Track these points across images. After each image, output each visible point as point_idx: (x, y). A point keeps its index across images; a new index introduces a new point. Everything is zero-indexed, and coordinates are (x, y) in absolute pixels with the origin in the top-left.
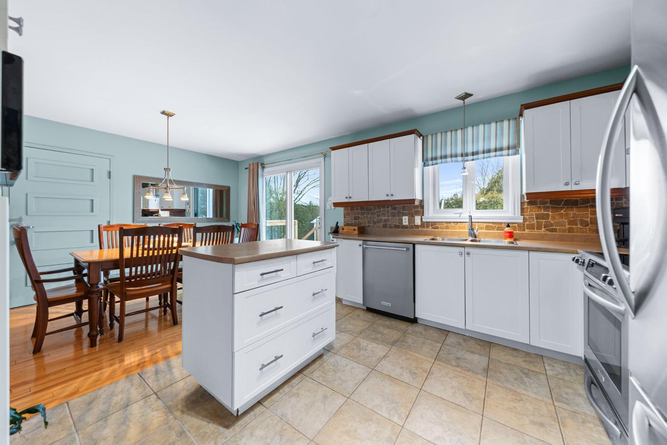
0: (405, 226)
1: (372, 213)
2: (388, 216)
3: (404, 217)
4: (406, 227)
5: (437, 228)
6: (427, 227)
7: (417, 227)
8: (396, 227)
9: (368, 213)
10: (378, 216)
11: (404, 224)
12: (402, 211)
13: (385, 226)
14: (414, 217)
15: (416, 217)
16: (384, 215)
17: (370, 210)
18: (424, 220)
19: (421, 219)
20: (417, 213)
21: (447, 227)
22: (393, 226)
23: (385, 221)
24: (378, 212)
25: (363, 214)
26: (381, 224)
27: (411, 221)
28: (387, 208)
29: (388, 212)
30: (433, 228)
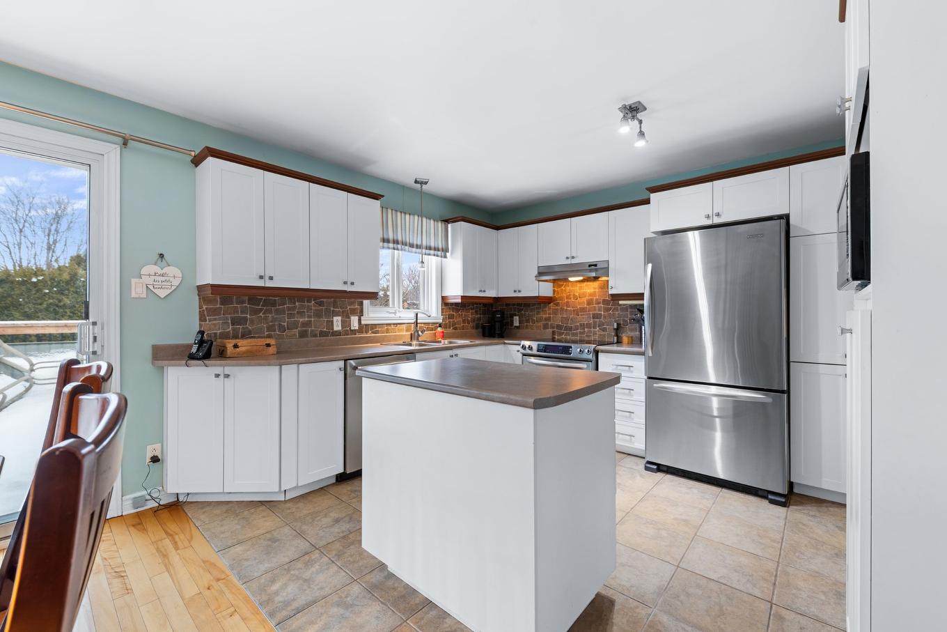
0: (336, 331)
1: (277, 312)
2: (309, 316)
3: (335, 319)
4: (338, 333)
5: (377, 332)
6: (367, 332)
7: (354, 332)
8: (322, 334)
9: (270, 312)
10: (290, 316)
11: (336, 328)
12: (332, 309)
13: (303, 335)
14: (349, 318)
15: (352, 318)
16: (301, 314)
17: (274, 304)
18: (363, 322)
19: (360, 320)
20: (353, 312)
21: (387, 331)
22: (318, 333)
23: (304, 325)
24: (289, 309)
25: (255, 312)
26: (296, 331)
27: (346, 323)
28: (307, 302)
29: (309, 308)
30: (373, 333)
